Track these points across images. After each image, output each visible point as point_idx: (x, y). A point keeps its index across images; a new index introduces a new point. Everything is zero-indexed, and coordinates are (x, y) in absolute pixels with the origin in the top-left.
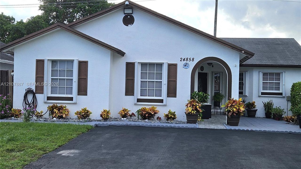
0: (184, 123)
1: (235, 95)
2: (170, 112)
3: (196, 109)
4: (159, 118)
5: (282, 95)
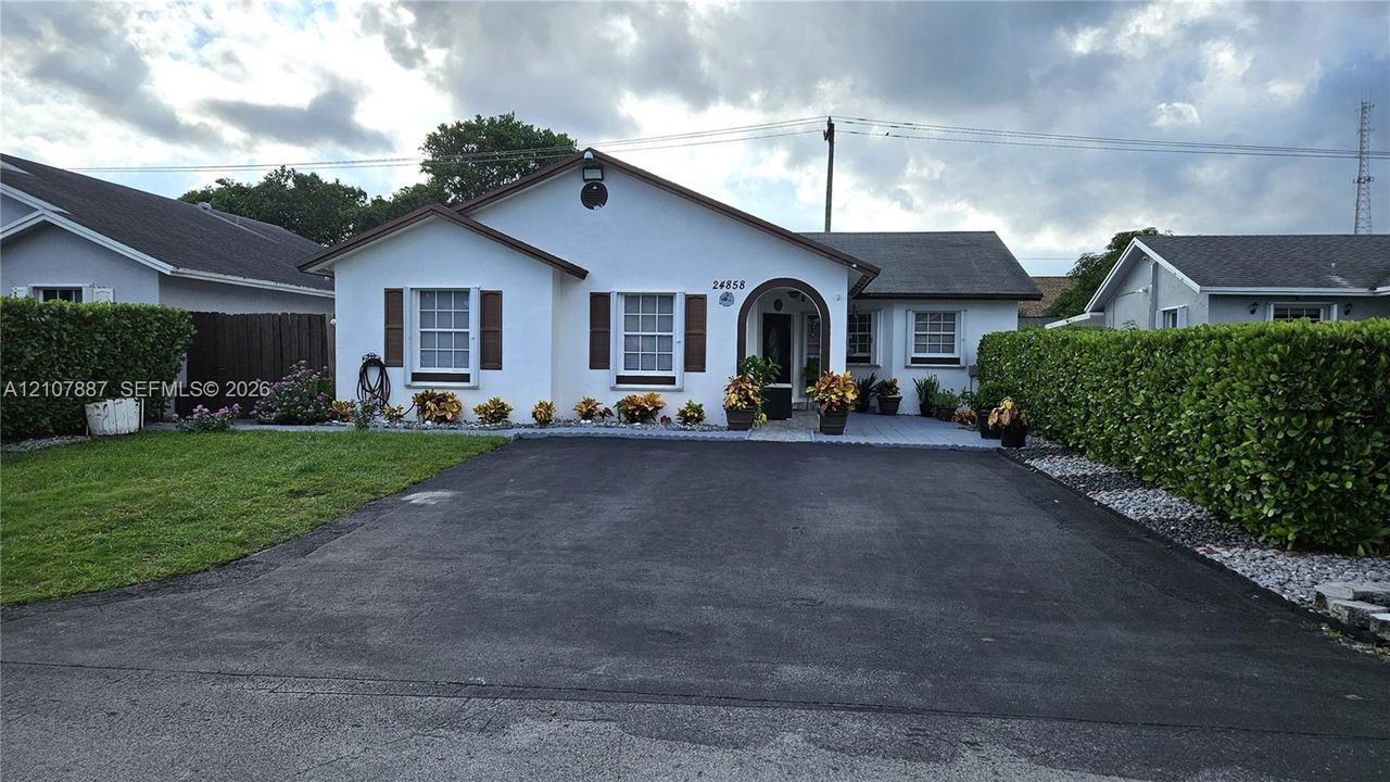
0: (721, 429)
1: (838, 365)
2: (690, 406)
3: (748, 398)
4: (666, 420)
5: (959, 363)
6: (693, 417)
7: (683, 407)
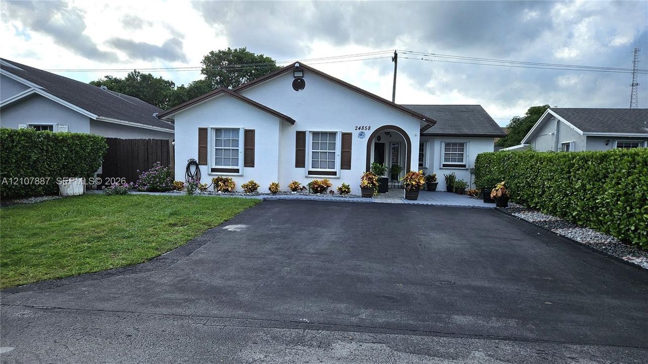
0: (359, 197)
2: (343, 186)
3: (372, 183)
4: (332, 192)
5: (465, 167)
6: (345, 191)
7: (340, 186)
